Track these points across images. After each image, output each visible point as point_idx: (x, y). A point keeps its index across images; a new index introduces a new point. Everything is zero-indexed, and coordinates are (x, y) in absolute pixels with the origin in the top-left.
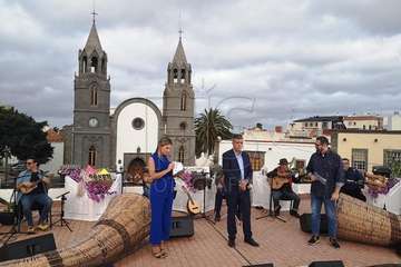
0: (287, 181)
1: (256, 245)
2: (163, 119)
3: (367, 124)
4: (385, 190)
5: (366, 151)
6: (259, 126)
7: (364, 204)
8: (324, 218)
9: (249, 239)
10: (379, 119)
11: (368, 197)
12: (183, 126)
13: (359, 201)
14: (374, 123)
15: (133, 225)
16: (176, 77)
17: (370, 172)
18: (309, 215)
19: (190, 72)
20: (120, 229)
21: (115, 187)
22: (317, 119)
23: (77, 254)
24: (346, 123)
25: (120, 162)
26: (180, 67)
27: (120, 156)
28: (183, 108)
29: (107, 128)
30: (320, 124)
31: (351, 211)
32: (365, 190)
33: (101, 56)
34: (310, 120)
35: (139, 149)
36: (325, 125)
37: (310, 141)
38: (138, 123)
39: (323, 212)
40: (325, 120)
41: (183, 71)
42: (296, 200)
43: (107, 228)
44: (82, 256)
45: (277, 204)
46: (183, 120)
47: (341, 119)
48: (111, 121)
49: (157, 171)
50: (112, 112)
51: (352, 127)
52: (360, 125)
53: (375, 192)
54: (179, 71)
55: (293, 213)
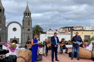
0: (64, 44)
1: (59, 61)
2: (23, 28)
4: (88, 46)
6: (50, 29)
9: (57, 60)
10: (82, 27)
12: (29, 30)
14: (81, 28)
15: (27, 57)
16: (26, 15)
19: (31, 14)
22: (66, 27)
24: (74, 28)
25: (9, 41)
26: (27, 13)
28: (29, 25)
29: (5, 31)
30: (67, 29)
33: (3, 9)
35: (15, 37)
36: (68, 29)
37: (65, 33)
38: (15, 29)
40: (68, 28)
41: (29, 14)
42: (67, 49)
45: (62, 50)
46: (29, 28)
47: (72, 27)
48: (6, 29)
50: (6, 26)
51: (76, 29)
52: (78, 29)
53: (86, 46)
54: (27, 14)
55: (66, 53)
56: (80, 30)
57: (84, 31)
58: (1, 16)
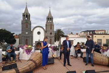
0: (79, 48)
1: (71, 66)
2: (46, 32)
3: (101, 32)
4: (106, 50)
5: (101, 40)
6: (72, 33)
7: (101, 54)
8: (90, 58)
9: (69, 64)
10: (105, 31)
11: (102, 52)
12: (51, 34)
13: (99, 54)
14: (103, 32)
15: (38, 61)
16: (49, 20)
17: (102, 46)
18: (86, 57)
19: (53, 19)
20: (34, 62)
21: (33, 50)
22: (88, 31)
23: (23, 69)
24: (96, 32)
25: (34, 44)
26: (50, 17)
27: (34, 42)
28: (51, 29)
30: (88, 32)
31: (97, 56)
32: (101, 51)
33: (28, 15)
34: (86, 31)
35: (39, 40)
36: (90, 33)
38: (39, 33)
39: (89, 57)
40: (90, 31)
41: (51, 18)
42: (82, 53)
43: (31, 62)
44: (24, 69)
46: (51, 32)
47: (94, 31)
48: (31, 33)
49: (44, 46)
50: (32, 30)
52: (99, 32)
53: (104, 51)
54: (50, 18)
55: (81, 57)
56: (101, 33)
57: (106, 34)
58: (28, 21)
